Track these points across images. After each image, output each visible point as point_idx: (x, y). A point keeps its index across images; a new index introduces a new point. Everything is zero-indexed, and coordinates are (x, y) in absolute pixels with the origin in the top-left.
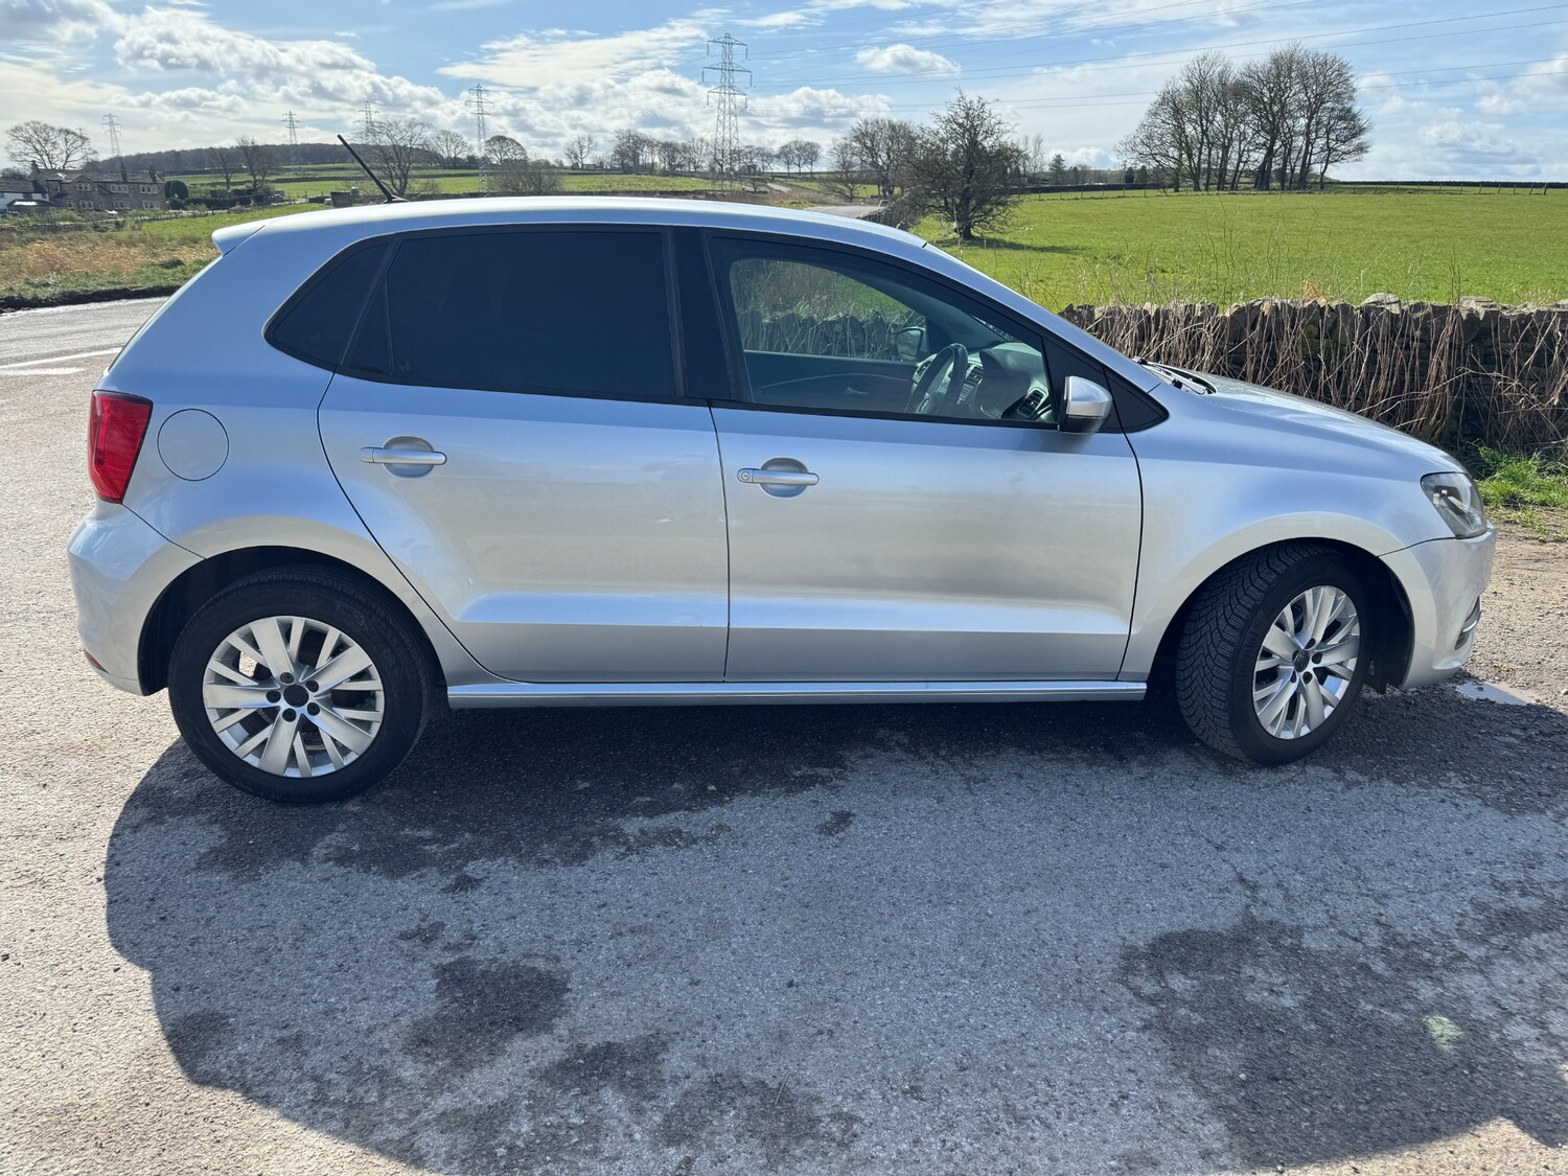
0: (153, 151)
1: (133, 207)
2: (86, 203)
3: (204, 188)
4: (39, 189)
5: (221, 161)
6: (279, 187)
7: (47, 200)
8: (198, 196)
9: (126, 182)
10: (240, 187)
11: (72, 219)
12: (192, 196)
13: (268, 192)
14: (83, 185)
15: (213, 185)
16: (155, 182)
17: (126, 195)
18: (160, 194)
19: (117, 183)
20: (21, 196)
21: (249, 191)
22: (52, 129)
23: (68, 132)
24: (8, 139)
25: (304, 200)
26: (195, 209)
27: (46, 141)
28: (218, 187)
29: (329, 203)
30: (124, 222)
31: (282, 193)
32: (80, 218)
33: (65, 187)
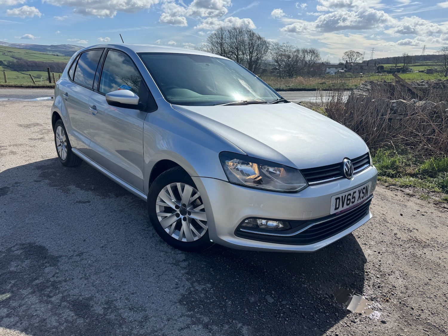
0: (382, 58)
1: (367, 72)
2: (356, 71)
3: (389, 68)
4: (346, 67)
5: (396, 60)
6: (411, 68)
7: (347, 70)
8: (386, 70)
9: (368, 66)
10: (399, 68)
11: (351, 75)
12: (385, 70)
13: (407, 69)
14: (356, 66)
15: (392, 67)
16: (375, 66)
17: (366, 69)
18: (375, 69)
19: (365, 66)
20: (341, 69)
21: (401, 69)
22: (354, 52)
23: (358, 53)
24: (343, 55)
25: (417, 71)
26: (384, 73)
27: (352, 55)
28: (393, 67)
29: (425, 72)
30: (363, 76)
31: (411, 69)
32: (353, 75)
33: (352, 67)
